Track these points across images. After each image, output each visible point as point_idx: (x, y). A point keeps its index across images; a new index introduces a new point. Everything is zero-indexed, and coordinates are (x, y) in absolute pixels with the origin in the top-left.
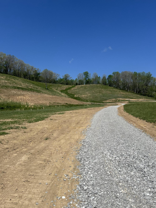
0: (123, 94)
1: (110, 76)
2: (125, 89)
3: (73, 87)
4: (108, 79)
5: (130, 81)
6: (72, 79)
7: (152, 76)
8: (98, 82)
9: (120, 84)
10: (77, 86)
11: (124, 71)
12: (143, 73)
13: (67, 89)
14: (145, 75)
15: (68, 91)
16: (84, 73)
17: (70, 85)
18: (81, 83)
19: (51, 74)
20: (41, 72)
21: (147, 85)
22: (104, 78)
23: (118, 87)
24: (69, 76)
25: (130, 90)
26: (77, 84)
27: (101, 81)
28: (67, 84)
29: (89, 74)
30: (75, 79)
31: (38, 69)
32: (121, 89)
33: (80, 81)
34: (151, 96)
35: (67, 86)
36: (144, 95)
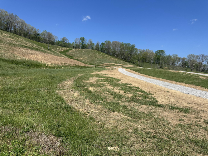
0: (113, 60)
1: (103, 44)
2: (114, 56)
3: (70, 50)
4: (101, 46)
5: (118, 49)
6: (69, 42)
7: (135, 47)
8: (92, 47)
9: (110, 51)
10: (74, 49)
11: (114, 41)
12: (129, 44)
13: (65, 51)
14: (131, 46)
15: (67, 53)
16: (81, 38)
17: (68, 47)
18: (77, 46)
19: (50, 36)
20: (40, 33)
21: (131, 54)
22: (98, 44)
23: (108, 53)
24: (67, 40)
25: (118, 57)
26: (74, 47)
27: (95, 46)
28: (65, 46)
29: (85, 40)
30: (72, 43)
31: (38, 30)
32: (111, 56)
33: (77, 45)
34: (133, 63)
35: (65, 48)
36: (128, 62)
